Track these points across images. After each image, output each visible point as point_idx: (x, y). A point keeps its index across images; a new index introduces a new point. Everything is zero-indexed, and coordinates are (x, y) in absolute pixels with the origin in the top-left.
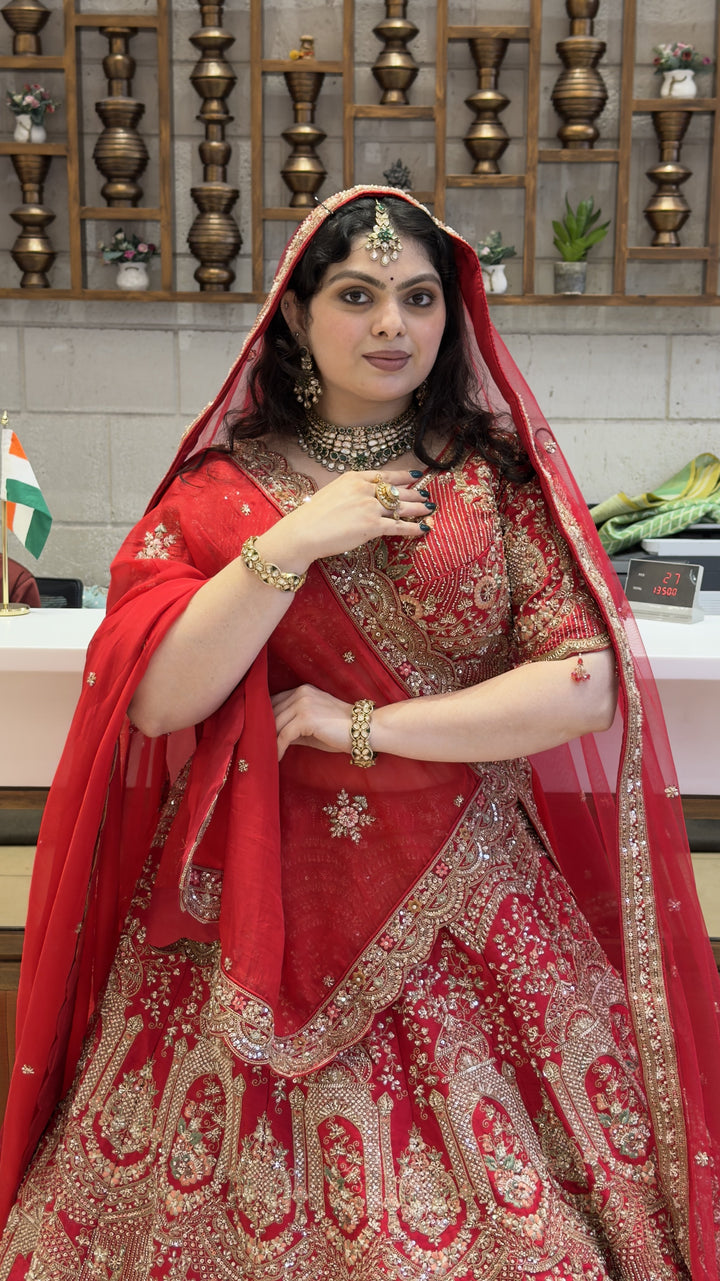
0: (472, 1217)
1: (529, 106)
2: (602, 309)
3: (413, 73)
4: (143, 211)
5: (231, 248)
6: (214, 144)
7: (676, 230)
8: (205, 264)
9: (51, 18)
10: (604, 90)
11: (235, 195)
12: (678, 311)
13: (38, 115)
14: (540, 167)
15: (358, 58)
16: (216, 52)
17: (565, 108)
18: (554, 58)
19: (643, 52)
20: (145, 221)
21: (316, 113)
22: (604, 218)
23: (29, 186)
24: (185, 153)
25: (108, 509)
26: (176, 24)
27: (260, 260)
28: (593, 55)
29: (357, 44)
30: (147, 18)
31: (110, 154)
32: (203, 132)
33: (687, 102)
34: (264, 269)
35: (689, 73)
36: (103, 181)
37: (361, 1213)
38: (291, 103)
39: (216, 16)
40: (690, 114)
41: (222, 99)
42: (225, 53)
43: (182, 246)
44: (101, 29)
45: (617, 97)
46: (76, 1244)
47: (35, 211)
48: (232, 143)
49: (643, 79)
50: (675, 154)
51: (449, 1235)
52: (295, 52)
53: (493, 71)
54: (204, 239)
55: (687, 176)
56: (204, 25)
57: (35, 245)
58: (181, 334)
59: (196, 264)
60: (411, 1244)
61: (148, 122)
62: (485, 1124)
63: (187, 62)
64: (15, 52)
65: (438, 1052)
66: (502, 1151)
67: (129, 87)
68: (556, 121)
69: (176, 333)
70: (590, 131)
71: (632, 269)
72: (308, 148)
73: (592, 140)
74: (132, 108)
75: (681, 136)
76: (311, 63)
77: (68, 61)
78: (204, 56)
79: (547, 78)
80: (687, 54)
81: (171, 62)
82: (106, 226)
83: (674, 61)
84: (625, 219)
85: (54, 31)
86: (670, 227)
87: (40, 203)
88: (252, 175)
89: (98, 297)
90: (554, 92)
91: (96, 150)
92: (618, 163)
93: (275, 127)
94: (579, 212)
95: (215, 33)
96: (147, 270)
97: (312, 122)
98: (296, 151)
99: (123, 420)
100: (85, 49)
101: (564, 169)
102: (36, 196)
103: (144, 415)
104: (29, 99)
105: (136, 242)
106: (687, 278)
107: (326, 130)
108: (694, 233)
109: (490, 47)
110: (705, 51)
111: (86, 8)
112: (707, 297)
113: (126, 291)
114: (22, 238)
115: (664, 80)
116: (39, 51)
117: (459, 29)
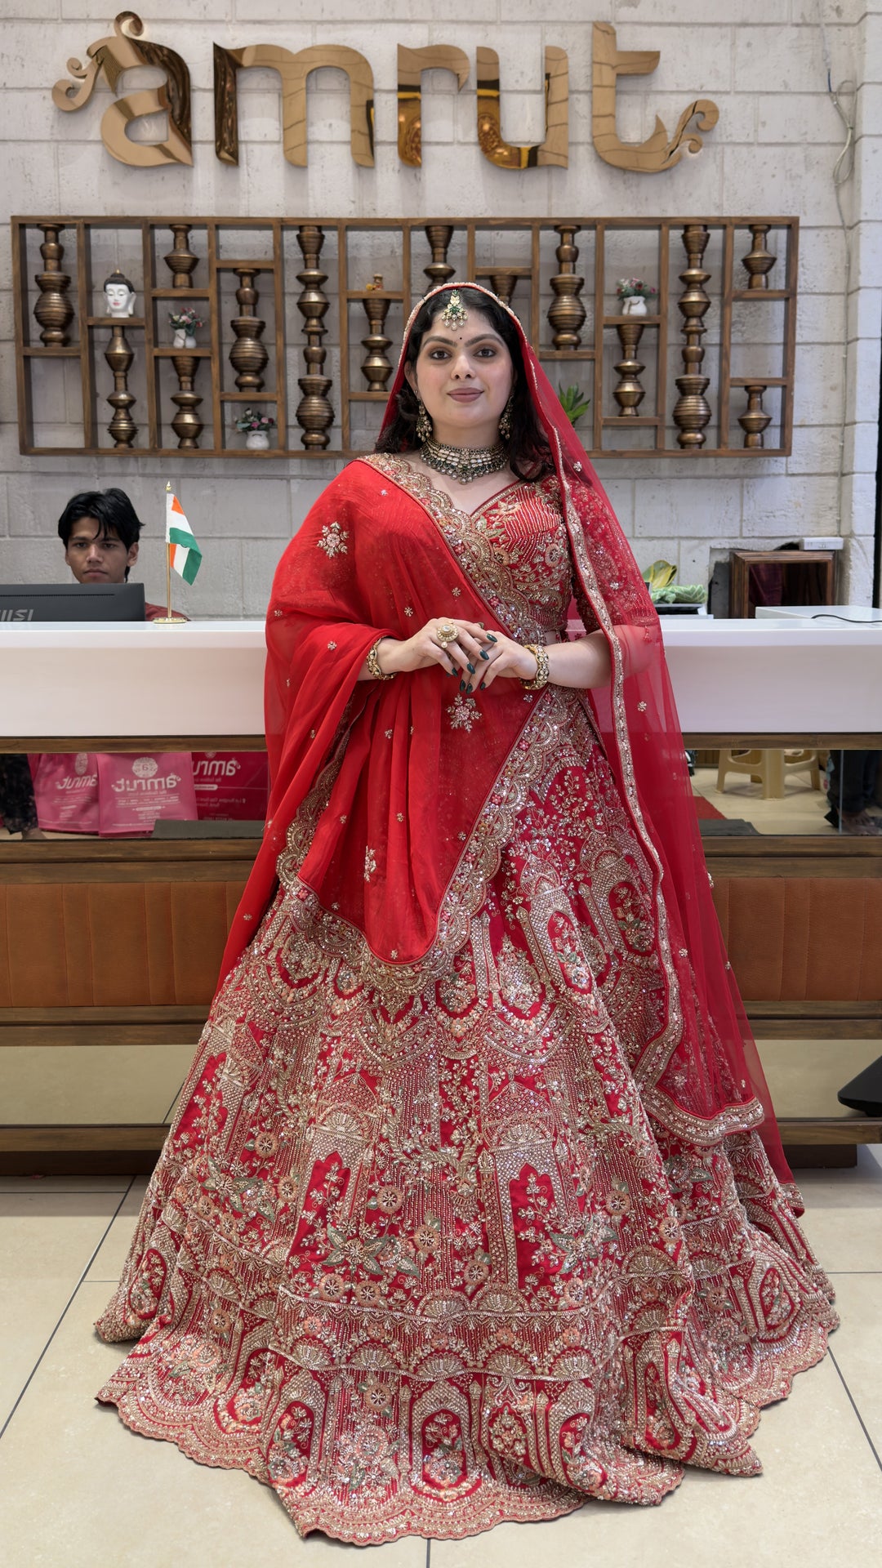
0: (550, 996)
1: (533, 322)
4: (265, 395)
5: (327, 419)
6: (314, 348)
7: (635, 406)
8: (308, 431)
9: (200, 263)
10: (583, 310)
11: (329, 384)
12: (637, 462)
13: (191, 329)
16: (315, 286)
17: (557, 322)
18: (550, 291)
19: (610, 286)
20: (266, 402)
21: (385, 328)
22: (585, 399)
23: (184, 379)
24: (294, 356)
25: (241, 605)
26: (286, 267)
27: (347, 429)
28: (576, 286)
29: (412, 281)
30: (266, 262)
31: (242, 355)
32: (306, 342)
33: (640, 319)
34: (350, 435)
35: (641, 299)
36: (236, 374)
37: (474, 996)
38: (368, 320)
39: (315, 262)
40: (643, 326)
41: (320, 318)
42: (322, 287)
43: (293, 420)
44: (235, 270)
45: (593, 317)
46: (260, 1046)
47: (189, 395)
48: (327, 349)
49: (609, 306)
50: (633, 353)
51: (535, 1009)
52: (370, 285)
54: (308, 414)
55: (642, 368)
56: (306, 267)
57: (188, 419)
58: (292, 481)
59: (303, 431)
60: (510, 1015)
61: (268, 334)
62: (557, 930)
63: (294, 294)
64: (174, 286)
65: (523, 880)
66: (568, 949)
67: (255, 310)
68: (551, 332)
69: (288, 481)
70: (575, 338)
71: (606, 434)
72: (380, 350)
73: (577, 344)
74: (257, 324)
75: (637, 342)
76: (381, 293)
77: (211, 293)
78: (307, 288)
79: (544, 304)
80: (640, 285)
81: (284, 294)
82: (238, 407)
83: (631, 290)
84: (600, 398)
85: (201, 272)
86: (631, 403)
87: (192, 390)
88: (341, 371)
89: (233, 455)
90: (550, 311)
91: (232, 353)
92: (594, 360)
93: (356, 339)
94: (569, 394)
95: (314, 273)
96: (268, 436)
97: (382, 333)
98: (371, 353)
99: (251, 543)
100: (223, 285)
101: (558, 365)
102: (189, 385)
103: (266, 539)
104: (184, 318)
105: (260, 417)
106: (643, 439)
107: (392, 339)
108: (647, 409)
109: (505, 282)
110: (651, 283)
111: (224, 256)
112: (657, 452)
113: (254, 451)
114: (179, 414)
115: (624, 304)
116: (191, 286)
117: (482, 270)
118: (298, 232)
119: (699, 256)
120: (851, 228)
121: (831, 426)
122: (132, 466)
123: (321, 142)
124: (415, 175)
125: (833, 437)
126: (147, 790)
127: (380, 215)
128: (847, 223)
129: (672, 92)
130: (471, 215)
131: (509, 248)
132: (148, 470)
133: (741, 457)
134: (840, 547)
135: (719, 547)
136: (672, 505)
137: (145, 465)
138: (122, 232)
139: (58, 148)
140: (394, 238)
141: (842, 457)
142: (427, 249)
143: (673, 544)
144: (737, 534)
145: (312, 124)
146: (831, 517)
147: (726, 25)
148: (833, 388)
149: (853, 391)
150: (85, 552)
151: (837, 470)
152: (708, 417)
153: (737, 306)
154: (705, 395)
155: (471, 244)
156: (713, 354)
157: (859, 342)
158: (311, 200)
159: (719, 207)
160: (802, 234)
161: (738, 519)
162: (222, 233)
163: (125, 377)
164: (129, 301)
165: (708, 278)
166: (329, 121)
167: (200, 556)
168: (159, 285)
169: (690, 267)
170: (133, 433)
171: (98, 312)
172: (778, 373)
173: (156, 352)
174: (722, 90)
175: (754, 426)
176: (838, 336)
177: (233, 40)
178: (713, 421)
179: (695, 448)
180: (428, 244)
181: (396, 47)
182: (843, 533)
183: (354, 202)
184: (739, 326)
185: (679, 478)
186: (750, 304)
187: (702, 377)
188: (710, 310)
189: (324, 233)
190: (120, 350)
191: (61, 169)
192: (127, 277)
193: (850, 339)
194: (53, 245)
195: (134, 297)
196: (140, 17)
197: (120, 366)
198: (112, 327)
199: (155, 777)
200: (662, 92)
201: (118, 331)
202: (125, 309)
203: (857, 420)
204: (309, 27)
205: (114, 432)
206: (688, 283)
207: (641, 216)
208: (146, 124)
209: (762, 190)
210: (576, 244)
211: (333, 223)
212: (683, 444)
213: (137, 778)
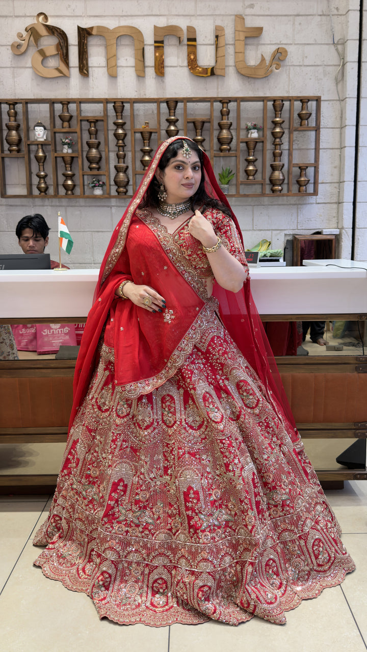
1: (211, 141)
2: (234, 198)
3: (178, 131)
4: (100, 172)
5: (126, 182)
6: (121, 153)
7: (254, 175)
8: (119, 187)
9: (73, 118)
10: (232, 135)
11: (127, 167)
12: (255, 199)
13: (70, 145)
14: (215, 158)
15: (162, 128)
16: (121, 126)
17: (221, 141)
18: (219, 128)
19: (243, 125)
20: (101, 175)
21: (150, 144)
22: (233, 172)
23: (67, 166)
24: (112, 156)
25: (92, 259)
26: (109, 119)
27: (135, 186)
28: (229, 126)
29: (161, 124)
30: (100, 117)
31: (91, 156)
32: (117, 150)
33: (255, 139)
35: (256, 131)
36: (89, 164)
37: (175, 420)
38: (143, 141)
39: (121, 116)
40: (257, 142)
41: (123, 140)
42: (124, 127)
43: (112, 183)
44: (88, 120)
45: (236, 138)
46: (91, 435)
47: (69, 173)
48: (126, 153)
49: (243, 134)
50: (253, 153)
52: (144, 126)
53: (200, 131)
54: (118, 180)
55: (256, 160)
56: (117, 119)
57: (69, 182)
58: (113, 208)
59: (117, 187)
60: (188, 428)
61: (102, 147)
62: (206, 399)
63: (112, 130)
64: (63, 127)
65: (193, 379)
66: (211, 406)
67: (96, 137)
68: (219, 145)
69: (111, 208)
70: (228, 147)
71: (242, 187)
72: (148, 153)
73: (229, 150)
74: (97, 143)
75: (254, 149)
76: (148, 129)
77: (78, 130)
78: (117, 127)
79: (216, 133)
80: (255, 125)
81: (108, 130)
82: (90, 177)
84: (239, 172)
85: (74, 122)
86: (252, 174)
87: (71, 170)
88: (132, 161)
89: (88, 197)
90: (218, 136)
91: (87, 155)
92: (236, 156)
93: (138, 148)
94: (226, 171)
95: (120, 121)
96: (102, 189)
97: (149, 146)
98: (144, 154)
99: (96, 233)
100: (83, 127)
101: (221, 158)
102: (69, 168)
103: (102, 232)
104: (67, 140)
105: (99, 181)
106: (257, 189)
107: (153, 149)
108: (259, 176)
109: (199, 124)
110: (260, 124)
111: (83, 114)
112: (263, 194)
113: (96, 196)
114: (66, 180)
115: (249, 133)
116: (70, 127)
117: (190, 119)
118: (113, 104)
119: (280, 113)
120: (342, 100)
121: (334, 183)
122: (47, 202)
123: (122, 67)
124: (162, 80)
125: (335, 187)
126: (56, 334)
127: (147, 97)
128: (341, 99)
129: (268, 44)
130: (185, 97)
131: (200, 110)
132: (53, 204)
133: (297, 196)
134: (338, 233)
135: (288, 233)
136: (269, 216)
137: (52, 202)
138: (41, 105)
139: (14, 70)
140: (154, 106)
141: (339, 196)
142: (167, 111)
143: (269, 233)
144: (296, 228)
145: (119, 59)
146: (334, 220)
147: (291, 15)
148: (335, 167)
149: (343, 168)
151: (337, 201)
152: (284, 180)
153: (295, 133)
154: (282, 170)
155: (185, 109)
156: (285, 153)
157: (346, 148)
158: (119, 91)
159: (288, 92)
160: (322, 103)
161: (296, 222)
162: (82, 105)
163: (43, 165)
164: (44, 134)
165: (283, 122)
166: (126, 58)
167: (73, 243)
168: (57, 127)
169: (276, 117)
170: (47, 188)
172: (313, 161)
173: (56, 155)
174: (289, 43)
175: (303, 183)
176: (337, 146)
177: (86, 24)
178: (286, 181)
179: (279, 193)
180: (167, 108)
181: (153, 26)
182: (339, 227)
183: (136, 91)
184: (296, 142)
185: (272, 205)
186: (301, 132)
187: (281, 163)
188: (284, 135)
189: (124, 104)
190: (41, 154)
191: (15, 80)
192: (44, 124)
193: (342, 147)
194: (12, 111)
195: (46, 132)
196: (47, 14)
197: (41, 161)
198: (38, 145)
199: (59, 328)
200: (264, 44)
201: (40, 146)
202: (43, 137)
203: (345, 180)
204: (117, 18)
205: (39, 188)
206: (275, 124)
207: (255, 96)
208: (51, 60)
209: (306, 85)
210: (229, 108)
211: (128, 100)
212: (273, 191)
213: (52, 329)
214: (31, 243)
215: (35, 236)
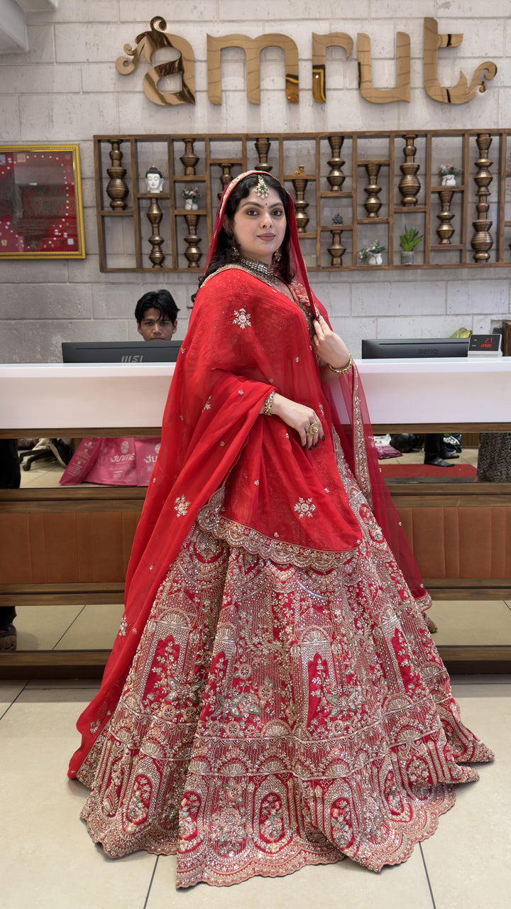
1: (389, 191)
2: (419, 271)
3: (344, 178)
7: (449, 238)
9: (200, 160)
10: (419, 184)
12: (449, 271)
13: (195, 199)
14: (394, 215)
15: (321, 175)
17: (404, 191)
18: (400, 172)
19: (434, 169)
21: (305, 196)
22: (419, 235)
23: (191, 227)
26: (248, 161)
28: (415, 170)
29: (321, 168)
30: (237, 159)
33: (452, 188)
35: (453, 176)
38: (295, 192)
39: (265, 159)
40: (454, 192)
44: (220, 165)
45: (424, 187)
47: (194, 237)
49: (434, 180)
50: (448, 208)
52: (297, 172)
53: (375, 177)
55: (453, 216)
56: (260, 162)
57: (194, 250)
64: (186, 174)
68: (400, 196)
70: (414, 200)
71: (432, 254)
72: (302, 209)
73: (415, 203)
75: (450, 201)
76: (304, 176)
77: (207, 178)
79: (396, 180)
80: (452, 168)
83: (447, 172)
84: (429, 234)
85: (200, 167)
86: (447, 237)
87: (196, 234)
90: (400, 184)
92: (425, 212)
94: (411, 232)
95: (264, 165)
97: (303, 199)
100: (213, 173)
101: (403, 215)
102: (194, 231)
104: (192, 193)
106: (453, 257)
107: (309, 203)
108: (456, 240)
109: (374, 168)
110: (458, 168)
111: (213, 156)
112: (462, 264)
114: (189, 248)
115: (442, 179)
116: (195, 174)
117: (361, 161)
118: (255, 142)
119: (486, 151)
122: (162, 278)
123: (267, 90)
124: (322, 108)
127: (302, 131)
129: (469, 58)
130: (354, 130)
131: (375, 149)
132: (171, 280)
133: (509, 267)
135: (496, 319)
136: (469, 295)
137: (168, 278)
138: (155, 144)
139: (118, 96)
140: (310, 144)
142: (329, 150)
143: (469, 319)
144: (507, 311)
145: (263, 80)
147: (501, 18)
150: (152, 327)
152: (492, 243)
153: (507, 180)
154: (490, 231)
155: (355, 147)
156: (494, 208)
158: (262, 123)
159: (496, 123)
161: (507, 303)
162: (212, 143)
163: (158, 227)
164: (160, 183)
165: (491, 164)
166: (272, 78)
168: (176, 174)
169: (481, 158)
170: (163, 259)
171: (142, 190)
173: (176, 213)
174: (499, 56)
177: (218, 32)
178: (494, 246)
179: (484, 262)
180: (329, 147)
181: (311, 35)
183: (286, 124)
184: (508, 192)
185: (473, 280)
187: (487, 221)
188: (492, 182)
189: (270, 142)
190: (155, 212)
191: (120, 108)
192: (159, 170)
194: (117, 151)
195: (163, 182)
196: (165, 19)
197: (156, 221)
198: (151, 199)
200: (464, 58)
201: (154, 201)
202: (158, 188)
204: (261, 23)
205: (152, 259)
206: (480, 167)
207: (451, 129)
208: (169, 82)
210: (415, 145)
211: (276, 136)
212: (477, 260)
214: (157, 328)
215: (162, 318)
